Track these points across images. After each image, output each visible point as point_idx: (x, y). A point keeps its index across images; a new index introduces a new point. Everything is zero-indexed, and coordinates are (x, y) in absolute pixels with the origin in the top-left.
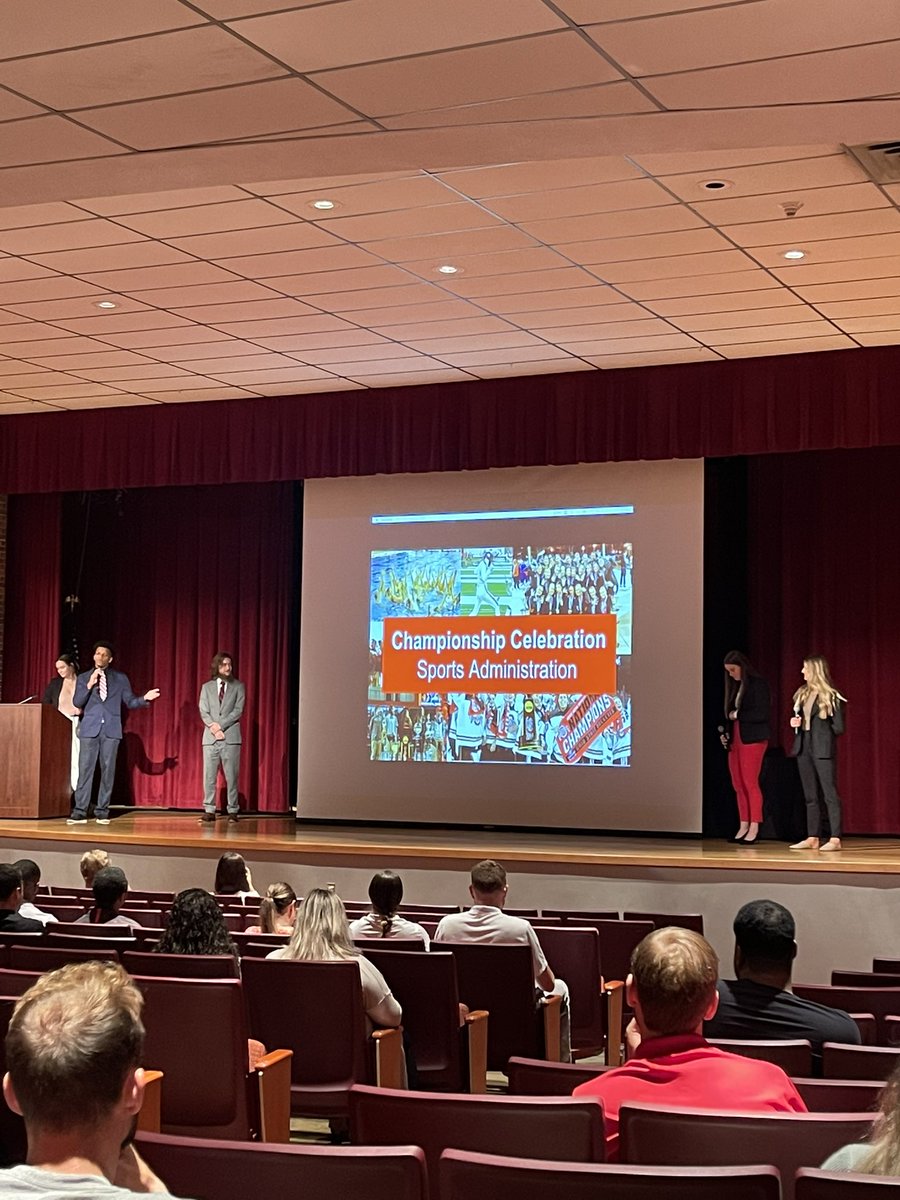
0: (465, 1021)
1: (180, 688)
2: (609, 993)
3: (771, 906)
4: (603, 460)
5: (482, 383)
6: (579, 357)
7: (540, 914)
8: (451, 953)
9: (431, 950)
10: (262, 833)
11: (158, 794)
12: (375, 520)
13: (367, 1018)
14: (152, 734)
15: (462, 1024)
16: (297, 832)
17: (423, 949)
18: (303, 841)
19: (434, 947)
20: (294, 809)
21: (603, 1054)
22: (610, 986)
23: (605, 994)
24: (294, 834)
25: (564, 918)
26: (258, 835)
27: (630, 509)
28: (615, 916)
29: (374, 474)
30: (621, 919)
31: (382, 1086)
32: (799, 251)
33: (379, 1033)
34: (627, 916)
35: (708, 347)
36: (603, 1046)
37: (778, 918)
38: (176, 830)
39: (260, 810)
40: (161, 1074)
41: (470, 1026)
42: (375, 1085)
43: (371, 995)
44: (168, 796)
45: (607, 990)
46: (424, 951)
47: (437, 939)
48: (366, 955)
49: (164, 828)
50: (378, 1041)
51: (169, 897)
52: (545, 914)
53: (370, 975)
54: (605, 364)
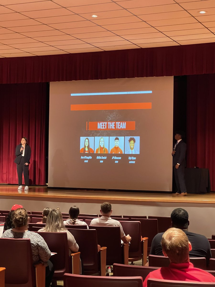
0: (100, 250)
1: (11, 147)
2: (144, 241)
3: (181, 210)
4: (143, 76)
5: (105, 52)
6: (135, 44)
7: (122, 217)
8: (95, 229)
9: (89, 229)
10: (37, 192)
11: (5, 180)
12: (72, 95)
13: (69, 249)
14: (2, 161)
15: (99, 251)
16: (48, 191)
17: (87, 228)
18: (50, 194)
19: (90, 227)
20: (47, 184)
21: (142, 260)
22: (144, 239)
23: (142, 241)
24: (47, 192)
25: (130, 218)
26: (36, 192)
27: (151, 92)
28: (146, 217)
29: (72, 80)
30: (147, 218)
31: (74, 274)
32: (204, 11)
33: (73, 254)
34: (149, 217)
35: (175, 41)
36: (142, 257)
37: (182, 213)
38: (10, 191)
39: (36, 184)
40: (5, 268)
41: (101, 252)
42: (72, 273)
43: (70, 242)
44: (8, 180)
45: (143, 240)
46: (87, 229)
47: (91, 225)
48: (69, 230)
49: (6, 190)
50: (73, 257)
51: (8, 212)
52: (124, 217)
53: (70, 236)
54: (144, 46)
